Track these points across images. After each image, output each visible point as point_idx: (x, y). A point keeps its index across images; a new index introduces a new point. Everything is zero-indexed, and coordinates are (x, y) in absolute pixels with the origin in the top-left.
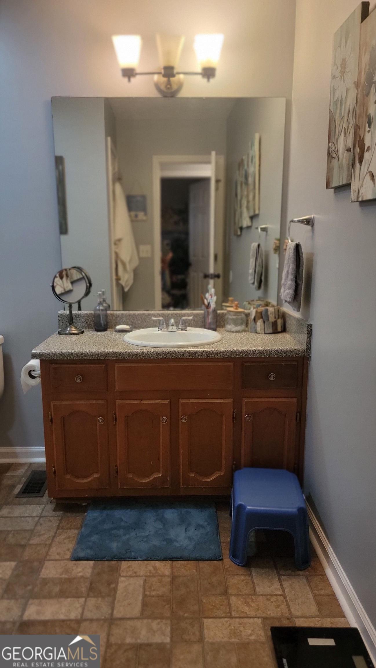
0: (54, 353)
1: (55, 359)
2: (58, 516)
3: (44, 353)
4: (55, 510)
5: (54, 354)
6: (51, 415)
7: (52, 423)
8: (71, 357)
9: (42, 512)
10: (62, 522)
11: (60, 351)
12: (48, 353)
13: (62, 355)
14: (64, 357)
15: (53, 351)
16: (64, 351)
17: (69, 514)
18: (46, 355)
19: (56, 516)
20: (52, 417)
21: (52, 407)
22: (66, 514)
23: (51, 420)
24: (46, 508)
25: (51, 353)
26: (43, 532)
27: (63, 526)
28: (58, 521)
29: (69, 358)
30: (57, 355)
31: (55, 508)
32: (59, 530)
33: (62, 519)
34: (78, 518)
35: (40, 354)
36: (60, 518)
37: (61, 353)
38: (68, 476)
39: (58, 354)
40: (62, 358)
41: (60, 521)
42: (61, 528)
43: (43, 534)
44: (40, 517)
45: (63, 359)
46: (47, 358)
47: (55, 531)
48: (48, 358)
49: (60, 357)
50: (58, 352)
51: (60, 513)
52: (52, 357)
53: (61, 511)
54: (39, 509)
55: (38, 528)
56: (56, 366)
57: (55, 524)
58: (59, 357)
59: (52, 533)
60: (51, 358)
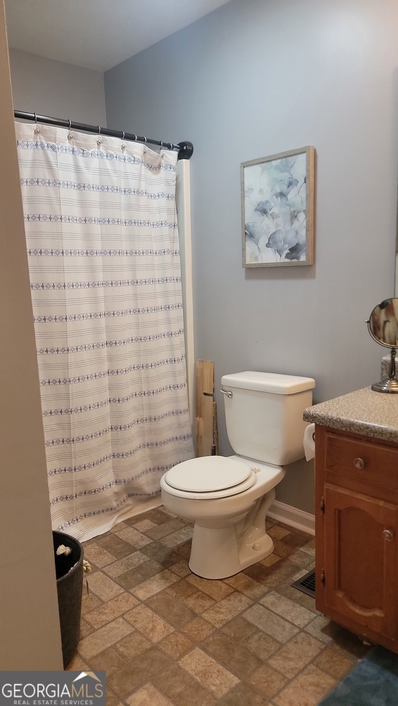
0: (330, 418)
1: (331, 426)
2: (323, 642)
3: (318, 416)
4: (324, 630)
5: (330, 420)
6: (323, 502)
7: (324, 512)
8: (352, 428)
9: (307, 625)
10: (323, 655)
11: (338, 417)
12: (323, 416)
13: (340, 423)
14: (342, 427)
15: (330, 414)
16: (344, 418)
17: (337, 647)
18: (320, 419)
19: (320, 641)
20: (324, 504)
21: (325, 490)
22: (335, 645)
23: (323, 509)
24: (315, 620)
25: (326, 417)
26: (291, 656)
27: (320, 662)
28: (318, 651)
29: (349, 430)
30: (334, 422)
31: (326, 627)
32: (311, 665)
33: (325, 649)
34: (346, 660)
35: (313, 415)
36: (323, 647)
37: (339, 420)
38: (340, 595)
39: (335, 420)
40: (339, 427)
41: (322, 651)
42: (315, 663)
43: (291, 660)
44: (302, 630)
45: (340, 429)
46: (321, 423)
47: (306, 663)
48: (323, 424)
49: (337, 425)
50: (336, 418)
51: (328, 639)
52: (326, 422)
53: (331, 636)
54: (307, 617)
55: (291, 646)
56: (332, 437)
57: (312, 652)
58: (335, 425)
59: (301, 665)
60: (325, 424)
